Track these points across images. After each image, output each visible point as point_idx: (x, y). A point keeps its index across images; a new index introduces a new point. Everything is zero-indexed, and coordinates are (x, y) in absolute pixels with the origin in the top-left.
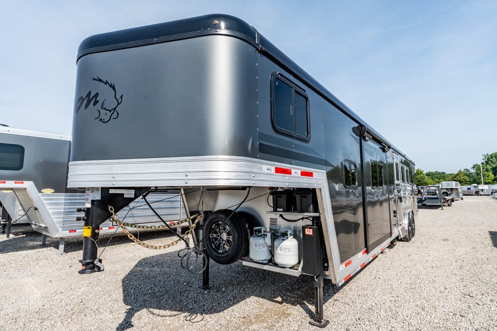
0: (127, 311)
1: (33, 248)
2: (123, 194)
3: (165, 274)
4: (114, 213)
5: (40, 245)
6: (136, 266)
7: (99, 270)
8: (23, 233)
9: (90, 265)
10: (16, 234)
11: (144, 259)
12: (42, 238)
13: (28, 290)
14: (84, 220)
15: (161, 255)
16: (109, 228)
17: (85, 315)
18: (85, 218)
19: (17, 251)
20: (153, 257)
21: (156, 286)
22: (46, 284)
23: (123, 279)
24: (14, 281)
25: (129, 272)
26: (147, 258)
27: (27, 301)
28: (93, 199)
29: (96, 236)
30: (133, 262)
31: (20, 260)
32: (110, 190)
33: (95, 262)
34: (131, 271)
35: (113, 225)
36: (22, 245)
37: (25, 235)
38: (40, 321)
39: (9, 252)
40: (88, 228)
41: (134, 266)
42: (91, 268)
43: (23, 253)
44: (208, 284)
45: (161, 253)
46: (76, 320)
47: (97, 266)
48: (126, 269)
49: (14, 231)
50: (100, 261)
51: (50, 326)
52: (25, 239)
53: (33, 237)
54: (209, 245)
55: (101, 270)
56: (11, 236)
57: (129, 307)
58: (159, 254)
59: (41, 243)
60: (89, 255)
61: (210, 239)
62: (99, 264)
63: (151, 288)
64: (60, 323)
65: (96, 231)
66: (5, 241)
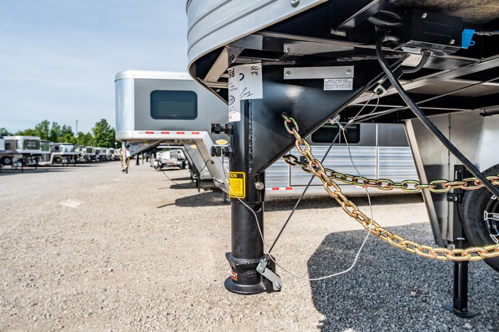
0: (322, 324)
1: (216, 204)
2: (321, 81)
3: (370, 265)
4: (298, 136)
5: (222, 202)
6: (323, 243)
7: (270, 288)
8: (211, 189)
9: (248, 273)
10: (206, 189)
11: (333, 234)
12: (223, 195)
13: (204, 253)
14: (227, 154)
15: (356, 231)
16: (287, 189)
17: (261, 313)
18: (231, 150)
19: (203, 206)
20: (344, 232)
21: (360, 286)
22: (222, 249)
23: (309, 262)
24: (195, 239)
25: (315, 251)
26: (337, 234)
27: (201, 269)
28: (246, 98)
29: (256, 198)
30: (318, 236)
31: (204, 216)
32: (286, 70)
33: (259, 268)
34: (317, 251)
35: (290, 186)
36: (209, 200)
37: (212, 191)
38: (208, 306)
39: (198, 206)
40: (239, 176)
41: (320, 243)
42: (250, 281)
43: (208, 208)
44: (466, 306)
45: (356, 229)
46: (250, 319)
47: (264, 278)
48: (311, 245)
49: (205, 186)
50: (271, 266)
51: (217, 319)
52: (211, 194)
53: (218, 193)
54: (482, 235)
55: (275, 288)
56: (202, 191)
57: (323, 317)
58: (352, 229)
59: (222, 200)
60: (243, 246)
61: (484, 222)
62: (268, 274)
63: (353, 287)
64: (230, 318)
65: (257, 185)
66: (197, 195)
